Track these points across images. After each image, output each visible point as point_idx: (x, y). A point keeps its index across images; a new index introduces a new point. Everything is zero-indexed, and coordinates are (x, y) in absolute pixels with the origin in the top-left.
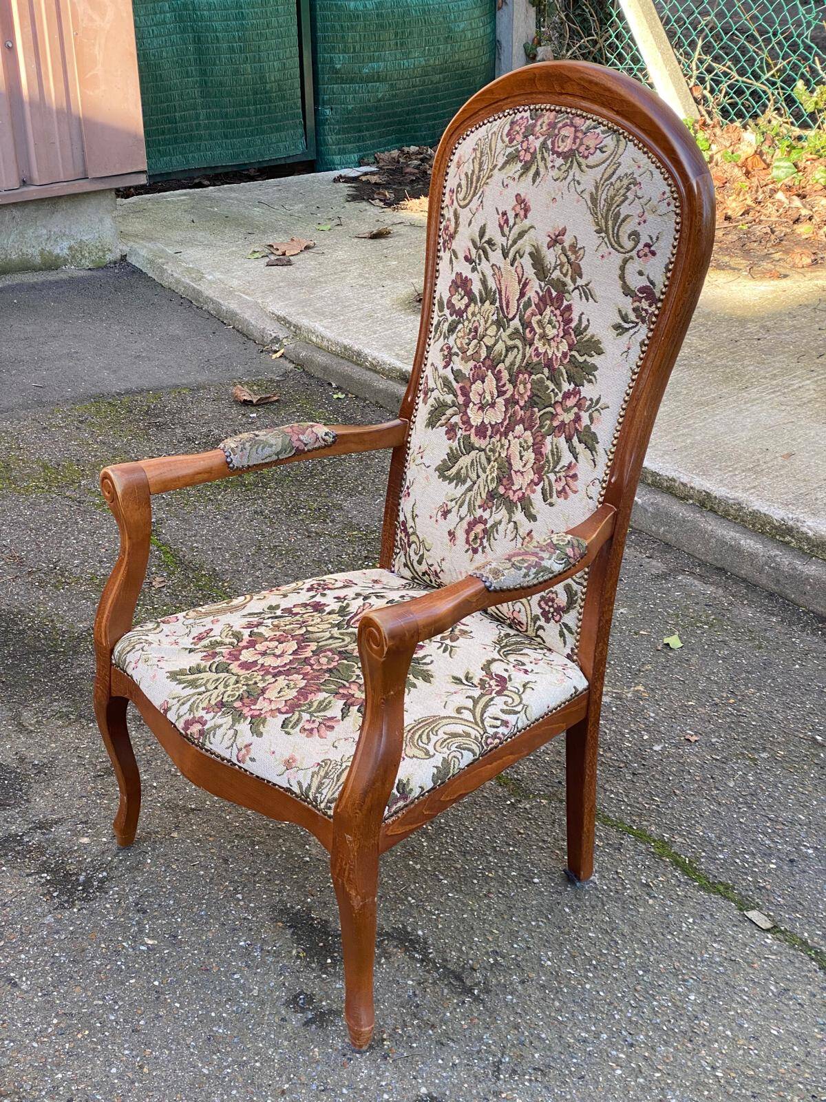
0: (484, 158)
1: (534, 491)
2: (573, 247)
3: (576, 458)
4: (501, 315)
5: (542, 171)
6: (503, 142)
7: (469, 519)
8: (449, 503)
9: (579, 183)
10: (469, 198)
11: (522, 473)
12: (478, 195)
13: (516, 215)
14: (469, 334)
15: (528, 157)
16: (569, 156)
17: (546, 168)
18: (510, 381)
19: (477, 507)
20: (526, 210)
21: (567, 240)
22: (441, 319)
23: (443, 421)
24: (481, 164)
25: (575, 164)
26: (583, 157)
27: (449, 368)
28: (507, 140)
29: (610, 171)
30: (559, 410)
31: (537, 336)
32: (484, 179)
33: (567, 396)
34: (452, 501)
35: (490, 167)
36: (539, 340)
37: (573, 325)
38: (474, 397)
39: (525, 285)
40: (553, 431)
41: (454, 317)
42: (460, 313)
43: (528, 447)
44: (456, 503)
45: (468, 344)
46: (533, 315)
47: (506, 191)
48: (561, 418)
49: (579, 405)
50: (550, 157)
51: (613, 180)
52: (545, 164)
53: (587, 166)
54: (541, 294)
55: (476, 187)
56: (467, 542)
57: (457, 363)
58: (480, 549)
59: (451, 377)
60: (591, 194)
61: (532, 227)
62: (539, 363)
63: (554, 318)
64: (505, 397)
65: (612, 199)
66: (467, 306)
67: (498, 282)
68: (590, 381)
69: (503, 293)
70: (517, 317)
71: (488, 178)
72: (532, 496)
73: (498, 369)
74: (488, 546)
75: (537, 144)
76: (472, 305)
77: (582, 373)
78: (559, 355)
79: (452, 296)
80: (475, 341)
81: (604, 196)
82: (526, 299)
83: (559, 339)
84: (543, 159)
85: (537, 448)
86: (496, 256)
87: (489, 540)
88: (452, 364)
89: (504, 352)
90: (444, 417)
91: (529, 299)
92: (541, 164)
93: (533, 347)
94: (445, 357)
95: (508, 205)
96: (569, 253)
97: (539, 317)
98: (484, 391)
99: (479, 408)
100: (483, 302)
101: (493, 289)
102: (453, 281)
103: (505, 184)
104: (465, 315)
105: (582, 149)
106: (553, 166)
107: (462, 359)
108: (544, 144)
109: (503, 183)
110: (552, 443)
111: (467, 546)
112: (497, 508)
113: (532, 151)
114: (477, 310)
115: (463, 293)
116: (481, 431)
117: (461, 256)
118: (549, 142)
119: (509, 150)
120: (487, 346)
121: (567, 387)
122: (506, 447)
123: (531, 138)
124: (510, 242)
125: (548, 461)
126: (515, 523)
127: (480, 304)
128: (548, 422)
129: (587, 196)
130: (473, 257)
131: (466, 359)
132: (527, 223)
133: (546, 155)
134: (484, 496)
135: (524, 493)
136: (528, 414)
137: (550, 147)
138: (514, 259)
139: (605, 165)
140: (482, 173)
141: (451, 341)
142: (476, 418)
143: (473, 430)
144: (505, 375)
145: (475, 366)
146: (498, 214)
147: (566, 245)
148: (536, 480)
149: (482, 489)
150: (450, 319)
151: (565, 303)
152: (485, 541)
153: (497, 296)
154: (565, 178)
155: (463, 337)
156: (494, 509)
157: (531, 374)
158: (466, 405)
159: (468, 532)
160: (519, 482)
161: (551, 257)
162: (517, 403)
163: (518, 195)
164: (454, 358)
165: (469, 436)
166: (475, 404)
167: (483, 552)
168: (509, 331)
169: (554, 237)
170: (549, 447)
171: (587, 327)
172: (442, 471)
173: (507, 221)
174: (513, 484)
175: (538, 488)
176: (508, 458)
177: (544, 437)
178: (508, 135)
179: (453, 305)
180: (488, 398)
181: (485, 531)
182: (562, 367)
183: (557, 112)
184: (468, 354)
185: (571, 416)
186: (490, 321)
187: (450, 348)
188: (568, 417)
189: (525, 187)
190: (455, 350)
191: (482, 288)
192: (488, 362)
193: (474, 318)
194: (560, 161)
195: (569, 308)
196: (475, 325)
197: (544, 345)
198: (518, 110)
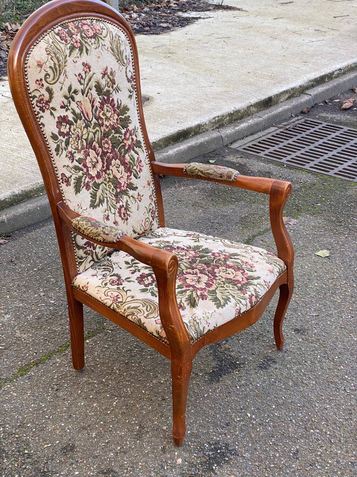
0: (58, 55)
1: (131, 179)
2: (112, 73)
3: (138, 154)
4: (86, 122)
5: (88, 48)
6: (63, 43)
7: (117, 211)
8: (105, 213)
9: (105, 46)
10: (57, 77)
11: (122, 177)
12: (63, 73)
13: (86, 72)
14: (76, 140)
15: (79, 45)
16: (95, 36)
17: (90, 45)
18: (99, 147)
19: (116, 205)
20: (89, 68)
21: (109, 71)
22: (59, 143)
23: (82, 184)
24: (57, 59)
25: (100, 39)
26: (100, 34)
27: (75, 161)
28: (63, 42)
29: (111, 36)
30: (125, 142)
31: (104, 120)
32: (63, 64)
33: (125, 134)
34: (105, 212)
35: (64, 57)
36: (105, 121)
37: (116, 106)
38: (89, 165)
39: (94, 101)
40: (127, 151)
41: (66, 137)
42: (68, 134)
43: (120, 165)
44: (108, 210)
45: (77, 145)
46: (99, 112)
47: (76, 65)
48: (127, 144)
49: (131, 135)
50: (88, 41)
51: (114, 39)
52: (88, 44)
53: (104, 37)
54: (101, 101)
55: (60, 70)
56: (122, 219)
57: (77, 156)
58: (128, 217)
59: (77, 164)
60: (111, 48)
61: (94, 73)
62: (109, 130)
63: (108, 108)
64: (99, 155)
65: (117, 46)
66: (70, 128)
67: (80, 109)
68: (130, 123)
69: (84, 112)
70: (94, 118)
71: (65, 63)
72: (131, 181)
73: (93, 146)
74: (130, 213)
75: (79, 37)
76: (72, 126)
77: (125, 122)
78: (115, 121)
79: (60, 129)
80: (80, 141)
81: (115, 46)
82: (95, 108)
83: (113, 115)
84: (86, 42)
85: (124, 163)
86: (79, 97)
87: (129, 211)
88: (75, 158)
89: (93, 137)
90: (82, 183)
91: (96, 107)
92: (87, 45)
93: (104, 126)
94: (69, 158)
95: (80, 69)
96: (110, 76)
97: (102, 112)
98: (91, 159)
99: (93, 167)
100: (76, 122)
101: (79, 113)
102: (57, 122)
103: (75, 61)
104: (70, 133)
105: (98, 31)
106: (92, 43)
107: (78, 153)
108: (82, 36)
109: (74, 61)
110: (129, 156)
111: (123, 221)
112: (122, 198)
113: (79, 41)
114: (75, 127)
115: (65, 124)
116: (98, 176)
117: (58, 107)
118: (83, 34)
119: (68, 46)
120: (85, 140)
121: (123, 131)
122: (111, 173)
123: (74, 36)
124: (85, 86)
125: (131, 163)
126: (132, 196)
127: (75, 124)
128: (123, 150)
129: (110, 49)
130: (66, 104)
131: (79, 152)
132: (91, 73)
133: (86, 40)
134: (114, 198)
135: (127, 184)
136: (114, 153)
137: (85, 36)
138: (88, 92)
139: (109, 34)
140: (60, 62)
141: (70, 149)
142: (93, 173)
143: (96, 178)
144: (97, 146)
145: (84, 151)
146: (76, 76)
147: (109, 74)
148: (129, 174)
149: (111, 197)
150: (64, 140)
151: (111, 99)
152: (128, 212)
153: (82, 115)
154: (99, 46)
155: (74, 143)
156: (121, 199)
157: (108, 137)
158: (88, 171)
159: (120, 216)
160: (122, 181)
161: (103, 82)
162: (107, 152)
163: (83, 64)
164: (75, 155)
165: (95, 182)
166: (90, 168)
167: (129, 216)
168: (92, 127)
169: (103, 73)
170: (129, 158)
171: (121, 103)
172: (93, 205)
173: (82, 78)
174: (121, 184)
175: (132, 176)
176: (114, 176)
177: (124, 157)
178: (62, 39)
179: (63, 133)
180: (95, 160)
181: (125, 209)
182: (119, 125)
183: (72, 22)
184: (79, 148)
185: (130, 140)
186: (82, 128)
187: (70, 152)
188: (129, 142)
189: (85, 58)
190: (74, 151)
191: (74, 116)
192: (88, 146)
193: (75, 131)
194: (93, 40)
195: (113, 100)
196: (77, 134)
197: (108, 121)
198: (54, 28)
